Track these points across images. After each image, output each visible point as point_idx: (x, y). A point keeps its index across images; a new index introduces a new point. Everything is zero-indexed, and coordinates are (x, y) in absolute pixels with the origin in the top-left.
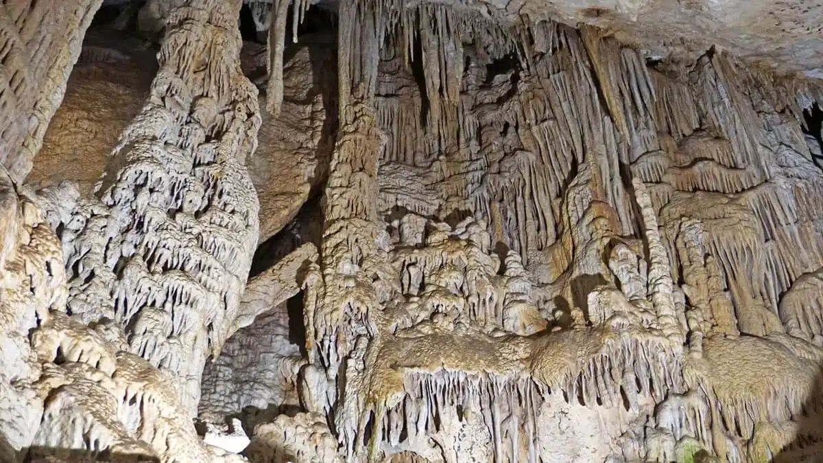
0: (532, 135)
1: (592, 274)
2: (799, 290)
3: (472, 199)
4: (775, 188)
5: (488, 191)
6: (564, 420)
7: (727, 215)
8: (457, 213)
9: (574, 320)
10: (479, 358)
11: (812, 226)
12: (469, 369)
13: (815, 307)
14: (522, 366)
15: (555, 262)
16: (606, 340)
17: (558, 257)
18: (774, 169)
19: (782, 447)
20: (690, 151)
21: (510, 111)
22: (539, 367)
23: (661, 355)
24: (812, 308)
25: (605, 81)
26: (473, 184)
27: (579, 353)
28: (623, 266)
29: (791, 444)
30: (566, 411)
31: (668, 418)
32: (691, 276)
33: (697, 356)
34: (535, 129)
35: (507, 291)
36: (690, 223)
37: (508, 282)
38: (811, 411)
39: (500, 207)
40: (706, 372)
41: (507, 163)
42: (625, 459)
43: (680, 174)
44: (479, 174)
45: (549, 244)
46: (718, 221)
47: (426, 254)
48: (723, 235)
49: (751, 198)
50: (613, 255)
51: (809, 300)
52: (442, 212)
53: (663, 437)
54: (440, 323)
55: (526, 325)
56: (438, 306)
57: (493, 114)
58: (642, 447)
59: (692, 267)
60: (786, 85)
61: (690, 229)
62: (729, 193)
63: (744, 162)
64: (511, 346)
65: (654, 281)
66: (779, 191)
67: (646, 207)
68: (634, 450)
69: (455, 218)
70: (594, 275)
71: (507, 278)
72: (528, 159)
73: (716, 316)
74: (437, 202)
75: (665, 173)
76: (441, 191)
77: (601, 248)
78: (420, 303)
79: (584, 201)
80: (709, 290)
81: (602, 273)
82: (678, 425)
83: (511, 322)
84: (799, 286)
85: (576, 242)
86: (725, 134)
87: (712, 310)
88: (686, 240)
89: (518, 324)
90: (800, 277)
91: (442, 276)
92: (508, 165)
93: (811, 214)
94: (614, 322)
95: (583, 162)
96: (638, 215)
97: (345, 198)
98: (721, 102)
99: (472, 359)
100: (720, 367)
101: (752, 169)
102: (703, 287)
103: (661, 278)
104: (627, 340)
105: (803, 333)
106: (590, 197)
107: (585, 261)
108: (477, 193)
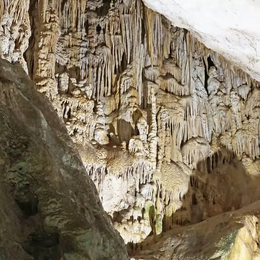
0: (110, 40)
1: (127, 121)
2: (190, 145)
3: (81, 62)
4: (193, 100)
5: (89, 61)
6: (110, 182)
7: (176, 108)
8: (74, 67)
9: (122, 146)
10: (92, 158)
11: (199, 119)
12: (89, 163)
13: (193, 153)
14: (104, 162)
15: (110, 105)
16: (135, 161)
17: (112, 104)
18: (194, 91)
19: (176, 210)
20: (167, 69)
21: (103, 22)
22: (111, 166)
23: (148, 168)
24: (192, 153)
25: (151, 37)
26: (82, 54)
27: (125, 164)
28: (142, 127)
29: (179, 209)
30: (111, 179)
31: (145, 191)
32: (160, 134)
33: (159, 171)
34: (112, 37)
35: (97, 122)
36: (164, 110)
37: (98, 118)
38: (186, 198)
39: (92, 71)
40: (160, 178)
41: (99, 51)
42: (128, 202)
43: (162, 81)
44: (85, 50)
45: (108, 95)
46: (173, 110)
47: (73, 101)
48: (173, 117)
49: (184, 101)
50: (139, 121)
51: (192, 150)
52: (68, 65)
53: (142, 198)
54: (78, 138)
55: (103, 139)
56: (77, 129)
57: (95, 20)
58: (134, 199)
59: (162, 130)
60: (206, 51)
61: (164, 113)
62: (177, 95)
63: (184, 82)
64: (100, 152)
65: (151, 137)
66: (194, 102)
67: (154, 102)
68: (131, 200)
69: (73, 70)
70: (127, 122)
71: (98, 115)
72: (108, 52)
73: (166, 154)
74: (67, 59)
75: (157, 79)
76: (69, 53)
77: (132, 111)
78: (71, 125)
79: (128, 84)
80: (165, 142)
81: (131, 122)
82: (147, 195)
83: (98, 137)
84: (190, 143)
85: (122, 102)
86: (180, 66)
87: (165, 150)
88: (161, 117)
89: (100, 139)
90: (191, 138)
91: (79, 114)
92: (99, 52)
93: (200, 113)
94: (138, 154)
95: (130, 63)
96: (145, 95)
97: (46, 67)
98: (183, 51)
99: (90, 159)
100: (165, 177)
101: (186, 87)
102: (164, 140)
103: (154, 137)
104: (141, 162)
105: (187, 162)
106: (131, 84)
107: (125, 114)
108: (84, 60)
